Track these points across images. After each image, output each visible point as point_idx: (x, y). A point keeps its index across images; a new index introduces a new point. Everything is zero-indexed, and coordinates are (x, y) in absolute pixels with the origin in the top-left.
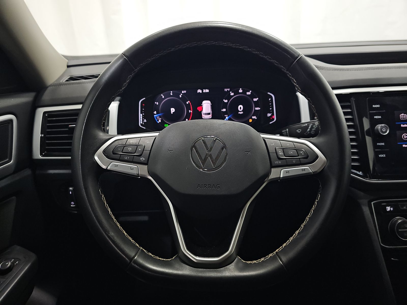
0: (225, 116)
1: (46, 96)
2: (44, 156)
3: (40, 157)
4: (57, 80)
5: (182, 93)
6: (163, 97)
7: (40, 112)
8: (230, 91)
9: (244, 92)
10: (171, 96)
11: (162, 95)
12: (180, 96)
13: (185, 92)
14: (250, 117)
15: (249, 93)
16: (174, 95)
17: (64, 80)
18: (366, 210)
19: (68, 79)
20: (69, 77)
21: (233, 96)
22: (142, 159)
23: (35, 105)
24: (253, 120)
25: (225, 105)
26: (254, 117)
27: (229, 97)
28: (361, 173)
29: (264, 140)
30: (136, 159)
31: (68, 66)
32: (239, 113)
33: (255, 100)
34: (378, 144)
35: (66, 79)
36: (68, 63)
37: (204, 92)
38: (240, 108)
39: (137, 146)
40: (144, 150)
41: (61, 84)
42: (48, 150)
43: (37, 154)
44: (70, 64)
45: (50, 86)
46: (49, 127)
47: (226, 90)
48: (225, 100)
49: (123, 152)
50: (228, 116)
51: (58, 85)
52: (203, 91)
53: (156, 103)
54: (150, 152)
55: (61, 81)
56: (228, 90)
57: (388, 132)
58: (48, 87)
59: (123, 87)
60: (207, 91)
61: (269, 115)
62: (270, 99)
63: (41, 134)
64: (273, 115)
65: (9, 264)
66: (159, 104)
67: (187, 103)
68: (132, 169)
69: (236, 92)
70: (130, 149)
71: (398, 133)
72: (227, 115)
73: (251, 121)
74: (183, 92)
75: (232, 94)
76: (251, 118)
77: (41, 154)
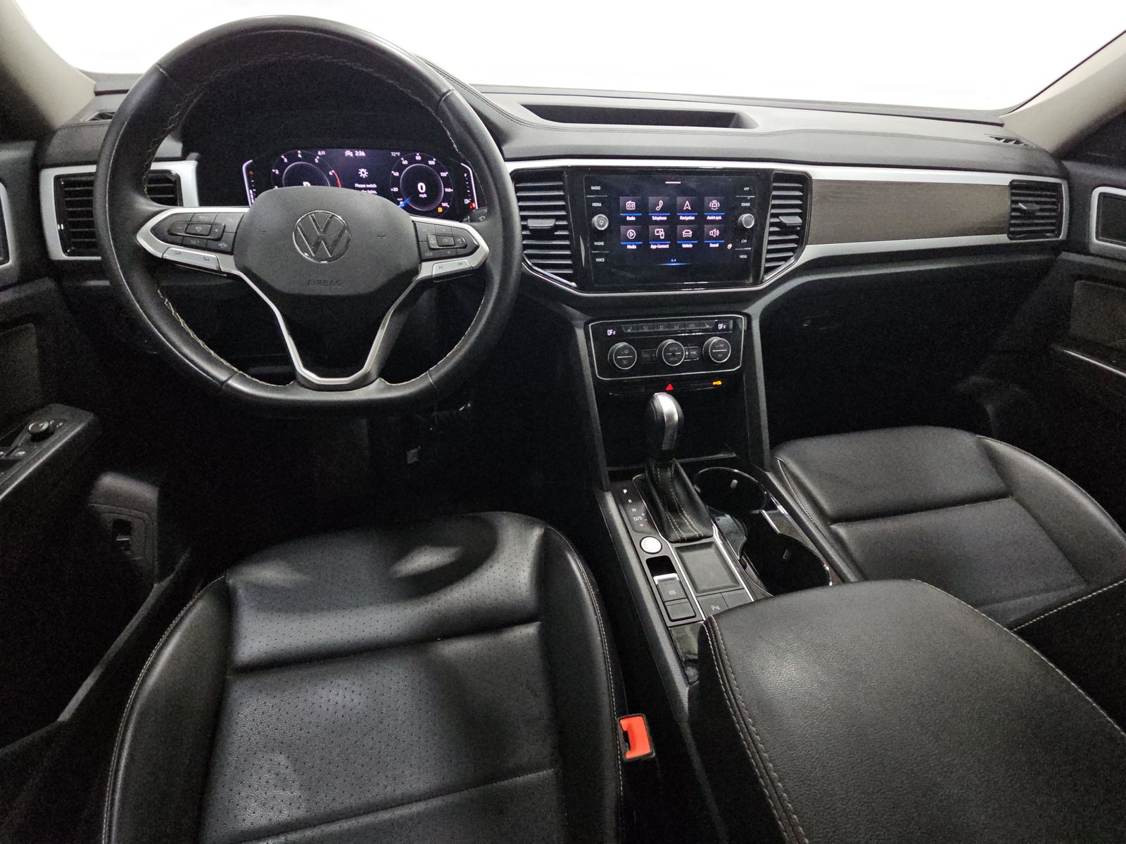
0: (398, 199)
1: (56, 147)
2: (69, 255)
3: (64, 257)
4: (73, 119)
5: (319, 156)
6: (286, 160)
7: (48, 178)
8: (401, 156)
9: (424, 160)
10: (299, 160)
11: (283, 157)
12: (317, 161)
13: (324, 153)
14: (438, 203)
15: (432, 163)
16: (305, 158)
17: (87, 118)
18: (580, 333)
19: (96, 116)
20: (97, 113)
21: (406, 166)
22: (222, 245)
23: (36, 165)
24: (444, 208)
25: (396, 182)
26: (445, 204)
27: (400, 168)
28: (573, 284)
29: (415, 224)
30: (212, 244)
31: (98, 94)
32: (421, 196)
33: (444, 174)
34: (595, 243)
35: (93, 116)
36: (95, 88)
37: (356, 155)
38: (421, 187)
39: (213, 225)
40: (223, 232)
41: (83, 125)
42: (78, 245)
43: (57, 251)
44: (100, 89)
45: (60, 129)
46: (70, 204)
47: (394, 154)
48: (395, 171)
49: (188, 231)
50: (403, 201)
51: (76, 127)
52: (354, 154)
53: (274, 171)
54: (235, 236)
55: (82, 120)
56: (397, 155)
57: (606, 226)
58: (57, 131)
59: (170, 124)
60: (362, 154)
61: (467, 201)
62: (465, 175)
63: (59, 223)
64: (473, 201)
65: (45, 426)
66: (281, 172)
67: (331, 173)
68: (206, 259)
69: (412, 160)
70: (199, 229)
71: (623, 228)
72: (401, 199)
73: (440, 210)
74: (319, 153)
75: (405, 162)
76: (440, 206)
77: (65, 251)
